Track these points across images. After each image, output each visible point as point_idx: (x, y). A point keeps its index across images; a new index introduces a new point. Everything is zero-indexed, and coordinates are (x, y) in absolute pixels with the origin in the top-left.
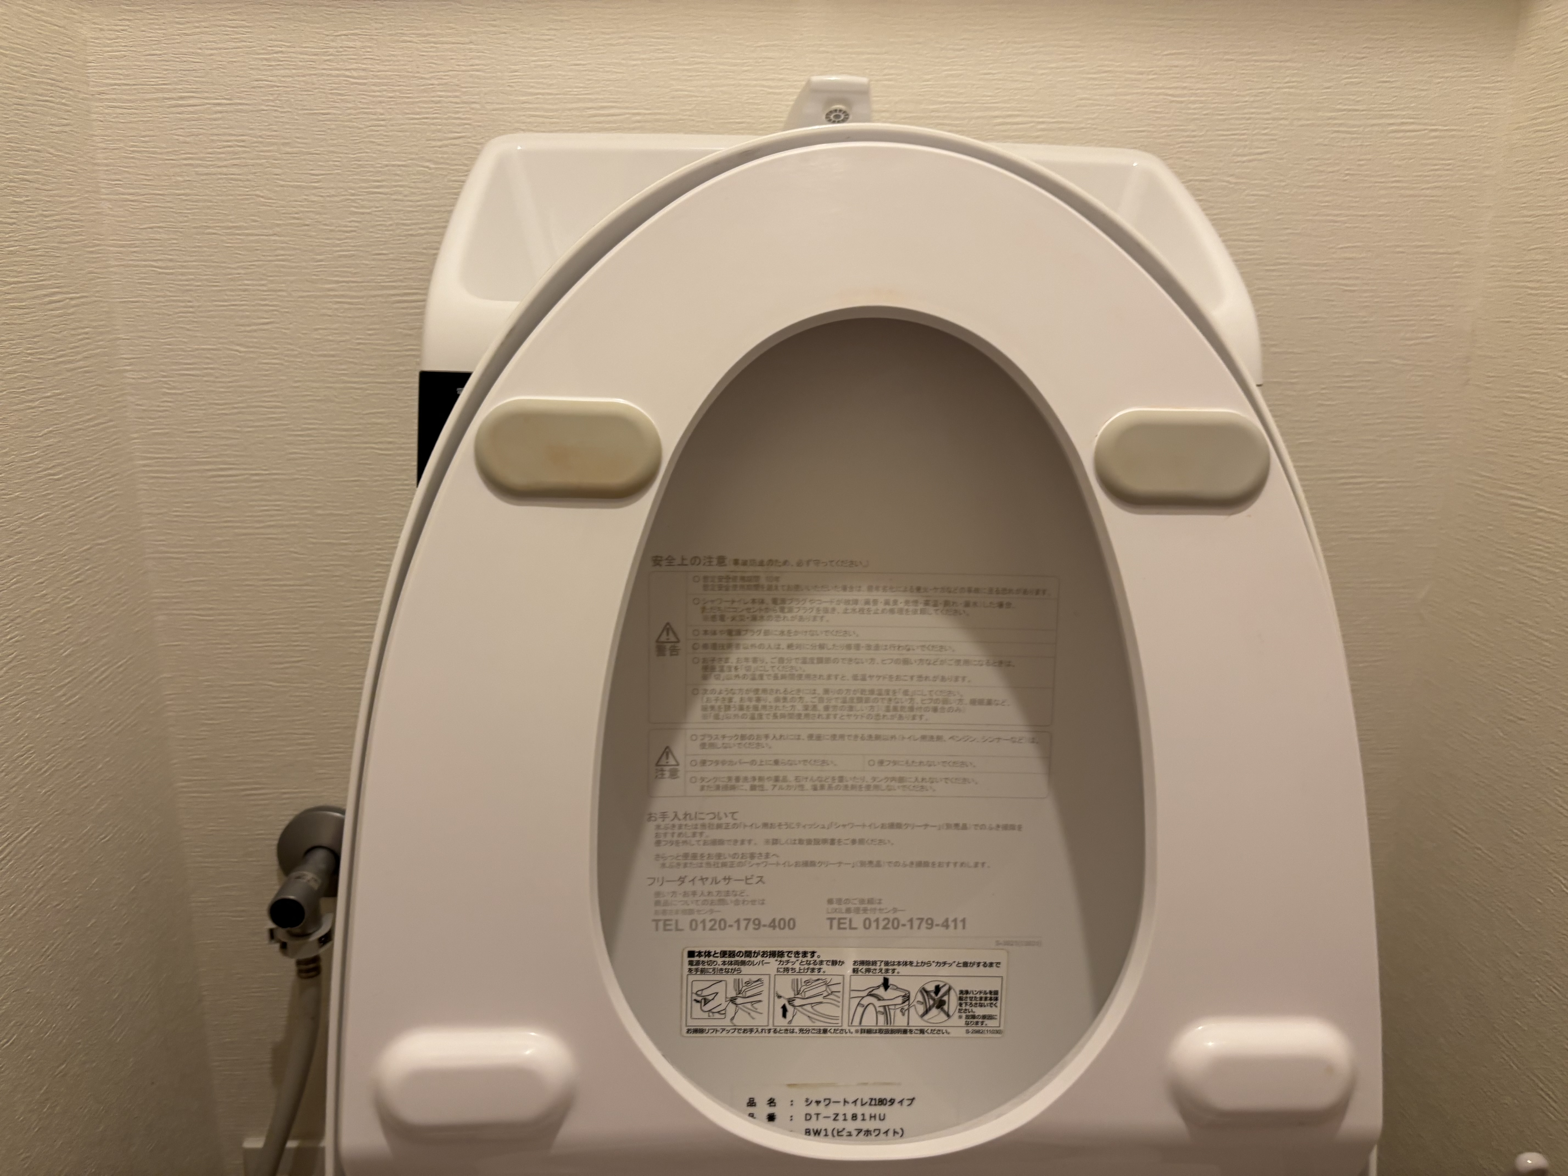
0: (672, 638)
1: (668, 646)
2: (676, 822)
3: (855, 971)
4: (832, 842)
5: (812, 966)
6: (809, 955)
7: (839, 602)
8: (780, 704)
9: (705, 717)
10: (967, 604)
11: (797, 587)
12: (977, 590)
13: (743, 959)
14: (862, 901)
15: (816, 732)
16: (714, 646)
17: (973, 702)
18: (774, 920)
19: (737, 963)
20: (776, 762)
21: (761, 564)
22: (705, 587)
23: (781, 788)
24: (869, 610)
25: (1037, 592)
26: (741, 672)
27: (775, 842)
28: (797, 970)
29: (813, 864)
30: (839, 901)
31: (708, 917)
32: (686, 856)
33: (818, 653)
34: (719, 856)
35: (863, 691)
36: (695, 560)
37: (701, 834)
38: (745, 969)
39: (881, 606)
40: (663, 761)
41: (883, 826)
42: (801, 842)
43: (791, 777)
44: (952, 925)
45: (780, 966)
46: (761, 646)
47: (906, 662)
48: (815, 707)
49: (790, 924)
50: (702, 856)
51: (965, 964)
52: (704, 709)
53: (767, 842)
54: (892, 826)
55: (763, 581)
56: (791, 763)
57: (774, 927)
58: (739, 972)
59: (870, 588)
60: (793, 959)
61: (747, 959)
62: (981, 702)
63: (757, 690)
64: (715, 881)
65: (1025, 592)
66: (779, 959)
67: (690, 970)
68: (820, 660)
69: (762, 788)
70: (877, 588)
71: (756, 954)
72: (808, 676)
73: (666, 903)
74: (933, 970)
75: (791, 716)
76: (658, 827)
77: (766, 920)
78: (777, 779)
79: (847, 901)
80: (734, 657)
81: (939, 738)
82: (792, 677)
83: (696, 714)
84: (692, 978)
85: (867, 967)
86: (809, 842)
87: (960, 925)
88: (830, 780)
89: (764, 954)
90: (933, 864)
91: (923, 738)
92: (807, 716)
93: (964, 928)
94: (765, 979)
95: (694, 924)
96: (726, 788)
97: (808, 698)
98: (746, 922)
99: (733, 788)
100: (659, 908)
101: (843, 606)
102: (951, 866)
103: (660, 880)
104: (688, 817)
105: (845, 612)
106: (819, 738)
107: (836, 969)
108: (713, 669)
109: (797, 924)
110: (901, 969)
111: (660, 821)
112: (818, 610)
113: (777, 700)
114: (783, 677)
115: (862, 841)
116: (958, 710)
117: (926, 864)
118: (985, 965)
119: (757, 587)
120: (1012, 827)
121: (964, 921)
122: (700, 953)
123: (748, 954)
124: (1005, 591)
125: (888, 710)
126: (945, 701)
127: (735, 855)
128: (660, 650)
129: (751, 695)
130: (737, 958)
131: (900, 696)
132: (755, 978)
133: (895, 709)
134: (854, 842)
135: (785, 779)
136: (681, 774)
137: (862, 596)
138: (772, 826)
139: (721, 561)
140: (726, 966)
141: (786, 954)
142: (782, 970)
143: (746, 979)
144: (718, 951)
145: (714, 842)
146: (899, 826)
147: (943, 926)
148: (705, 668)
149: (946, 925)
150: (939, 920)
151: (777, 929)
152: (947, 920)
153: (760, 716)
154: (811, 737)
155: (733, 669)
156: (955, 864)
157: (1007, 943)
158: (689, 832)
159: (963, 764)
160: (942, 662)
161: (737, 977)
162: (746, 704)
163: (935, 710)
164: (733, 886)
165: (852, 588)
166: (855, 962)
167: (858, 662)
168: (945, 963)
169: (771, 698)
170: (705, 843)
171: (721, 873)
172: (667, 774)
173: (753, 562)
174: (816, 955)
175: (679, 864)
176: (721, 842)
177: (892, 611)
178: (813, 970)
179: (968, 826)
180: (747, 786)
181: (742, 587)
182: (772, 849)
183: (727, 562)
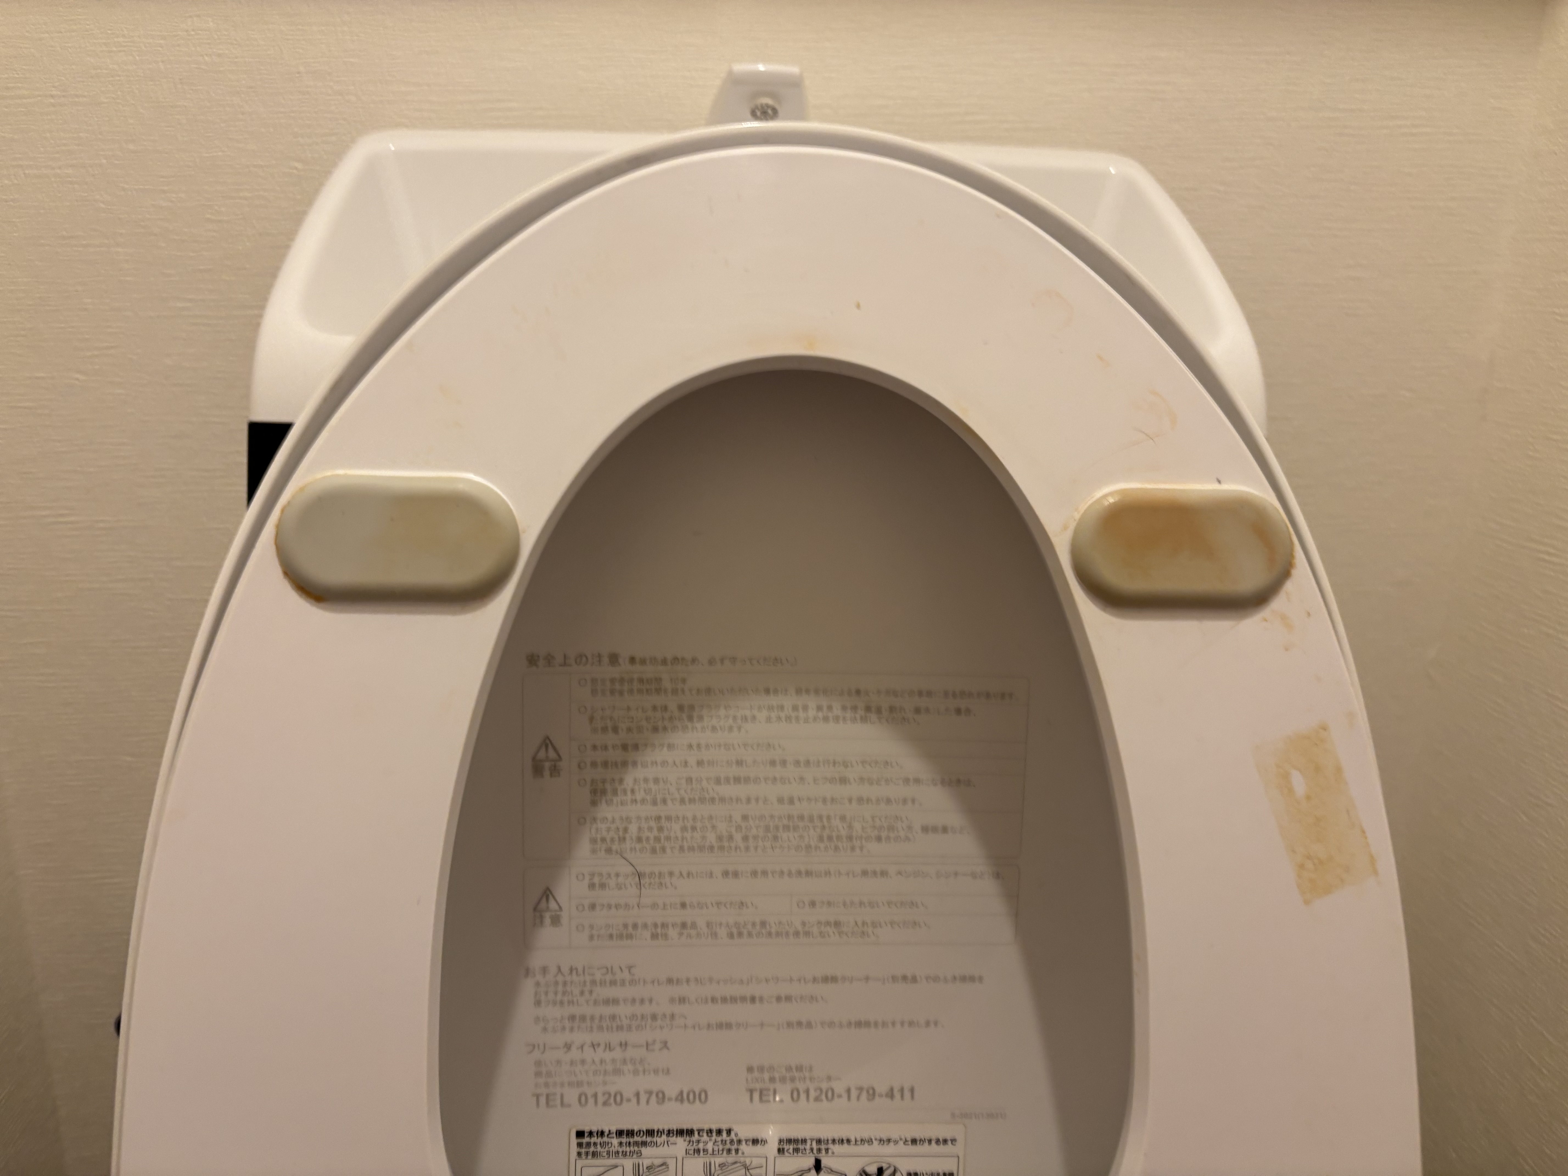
0: (552, 754)
1: (547, 765)
2: (560, 978)
3: (781, 1151)
4: (753, 999)
5: (728, 1146)
6: (724, 1134)
7: (760, 708)
8: (688, 835)
9: (594, 851)
10: (917, 711)
11: (709, 691)
12: (929, 694)
13: (644, 1138)
14: (789, 1069)
15: (731, 869)
16: (605, 764)
17: (925, 829)
18: (681, 1093)
19: (636, 1144)
20: (683, 905)
21: (664, 662)
22: (594, 692)
23: (689, 936)
24: (797, 719)
25: (1003, 696)
26: (639, 796)
27: (682, 1000)
28: (710, 1151)
29: (729, 1026)
30: (761, 1069)
31: (600, 1090)
32: (572, 1018)
33: (734, 771)
34: (613, 1017)
35: (790, 817)
36: (581, 658)
37: (591, 992)
38: (645, 1151)
39: (812, 713)
40: (543, 904)
41: (815, 980)
42: (714, 1000)
43: (701, 924)
44: (897, 1095)
45: (689, 1147)
46: (664, 763)
47: (843, 781)
48: (731, 838)
49: (702, 1096)
50: (592, 1018)
51: (914, 1141)
52: (594, 841)
53: (672, 1000)
54: (826, 979)
55: (667, 684)
56: (700, 906)
57: (682, 1101)
58: (640, 1154)
59: (799, 691)
60: (705, 1137)
61: (649, 1139)
62: (935, 829)
63: (658, 818)
64: (609, 1047)
65: (988, 695)
66: (688, 1138)
67: (579, 1154)
68: (737, 780)
69: (665, 936)
70: (808, 691)
71: (660, 1133)
72: (722, 800)
73: (549, 1074)
74: (876, 1148)
75: (701, 848)
76: (538, 984)
77: (672, 1092)
78: (684, 925)
79: (771, 1068)
80: (630, 777)
81: (884, 874)
82: (702, 800)
83: (583, 849)
84: (580, 1163)
85: (795, 1146)
86: (724, 1000)
87: (907, 1094)
88: (750, 927)
89: (669, 1132)
90: (876, 1024)
91: (865, 873)
92: (721, 848)
93: (912, 1097)
94: (671, 1163)
95: (583, 1098)
96: (621, 937)
97: (722, 827)
98: (647, 1096)
99: (630, 937)
100: (541, 1080)
101: (765, 713)
102: (898, 1026)
103: (542, 1047)
104: (574, 972)
105: (769, 720)
106: (736, 874)
107: (758, 1149)
108: (604, 792)
109: (709, 1097)
110: (836, 1148)
111: (539, 977)
112: (735, 718)
113: (684, 829)
114: (692, 801)
115: (788, 999)
116: (907, 839)
117: (867, 1024)
118: (938, 1141)
119: (658, 691)
120: (972, 979)
121: (912, 1090)
122: (591, 1133)
123: (650, 1133)
124: (963, 694)
125: (821, 839)
126: (891, 828)
127: (633, 1017)
128: (538, 770)
129: (653, 824)
130: (636, 1139)
131: (836, 822)
132: (657, 1162)
133: (830, 838)
134: (779, 999)
135: (694, 925)
136: (564, 920)
137: (788, 701)
138: (678, 981)
139: (614, 659)
140: (624, 1148)
141: (696, 1133)
142: (692, 1152)
143: (647, 1162)
144: (614, 1130)
145: (607, 1002)
146: (834, 979)
147: (887, 1096)
148: (594, 792)
149: (891, 1095)
150: (882, 1089)
151: (686, 1102)
152: (892, 1090)
153: (663, 849)
154: (726, 874)
155: (629, 793)
156: (902, 1024)
157: (965, 1116)
158: (576, 991)
159: (913, 904)
160: (887, 781)
161: (636, 1161)
162: (647, 834)
163: (879, 839)
164: (630, 1053)
165: (776, 691)
166: (780, 1141)
167: (783, 780)
168: (889, 1140)
169: (676, 827)
170: (596, 1002)
171: (615, 1038)
172: (547, 920)
173: (653, 660)
174: (733, 1134)
175: (564, 1028)
176: (615, 1002)
177: (826, 719)
178: (729, 1151)
179: (918, 978)
180: (647, 934)
181: (640, 691)
182: (678, 1009)
183: (621, 661)
